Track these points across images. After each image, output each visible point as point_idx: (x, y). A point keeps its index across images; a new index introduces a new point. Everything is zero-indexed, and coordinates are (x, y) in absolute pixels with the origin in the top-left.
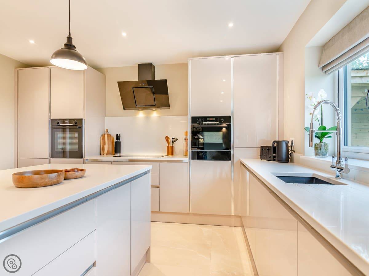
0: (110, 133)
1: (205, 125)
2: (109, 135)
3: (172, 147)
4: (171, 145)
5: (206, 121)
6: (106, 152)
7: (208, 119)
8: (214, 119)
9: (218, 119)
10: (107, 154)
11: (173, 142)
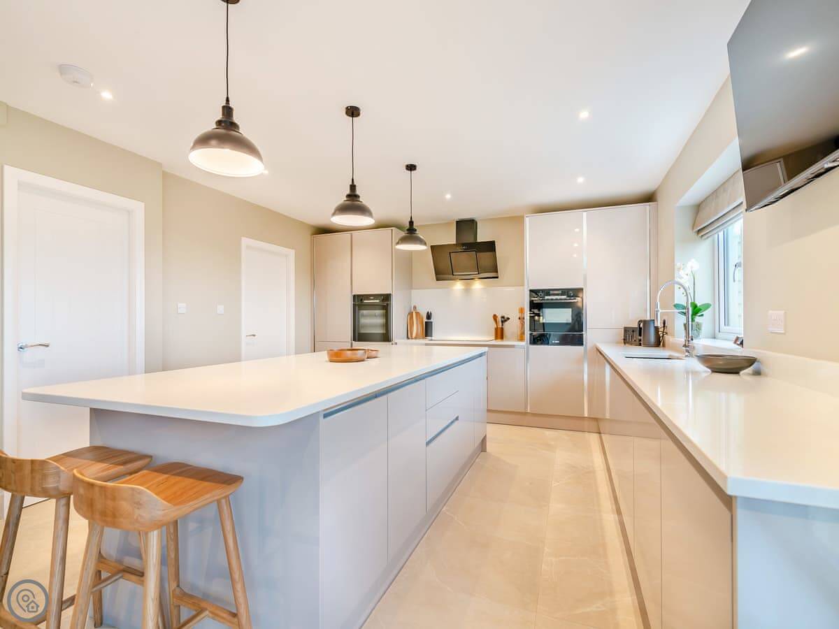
0: (418, 311)
1: (547, 300)
2: (417, 314)
3: (502, 329)
4: (501, 326)
5: (549, 295)
6: (414, 335)
7: (551, 292)
8: (560, 292)
9: (565, 292)
10: (416, 338)
11: (502, 322)
